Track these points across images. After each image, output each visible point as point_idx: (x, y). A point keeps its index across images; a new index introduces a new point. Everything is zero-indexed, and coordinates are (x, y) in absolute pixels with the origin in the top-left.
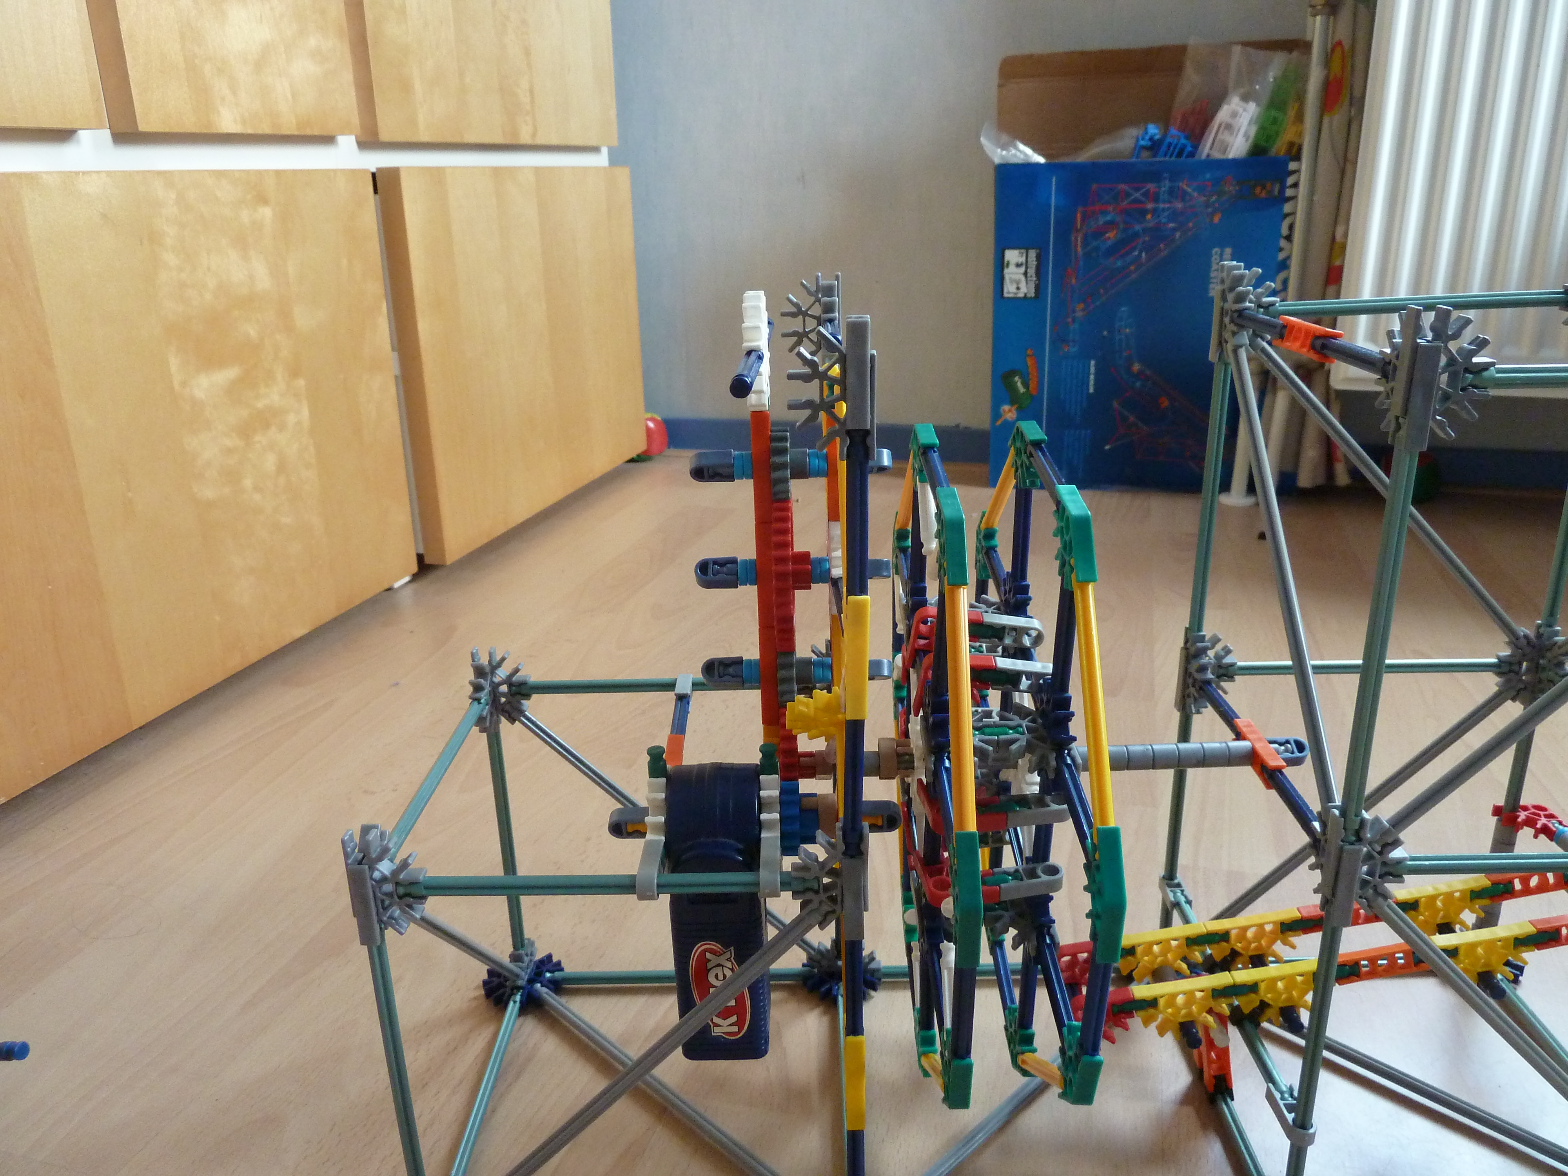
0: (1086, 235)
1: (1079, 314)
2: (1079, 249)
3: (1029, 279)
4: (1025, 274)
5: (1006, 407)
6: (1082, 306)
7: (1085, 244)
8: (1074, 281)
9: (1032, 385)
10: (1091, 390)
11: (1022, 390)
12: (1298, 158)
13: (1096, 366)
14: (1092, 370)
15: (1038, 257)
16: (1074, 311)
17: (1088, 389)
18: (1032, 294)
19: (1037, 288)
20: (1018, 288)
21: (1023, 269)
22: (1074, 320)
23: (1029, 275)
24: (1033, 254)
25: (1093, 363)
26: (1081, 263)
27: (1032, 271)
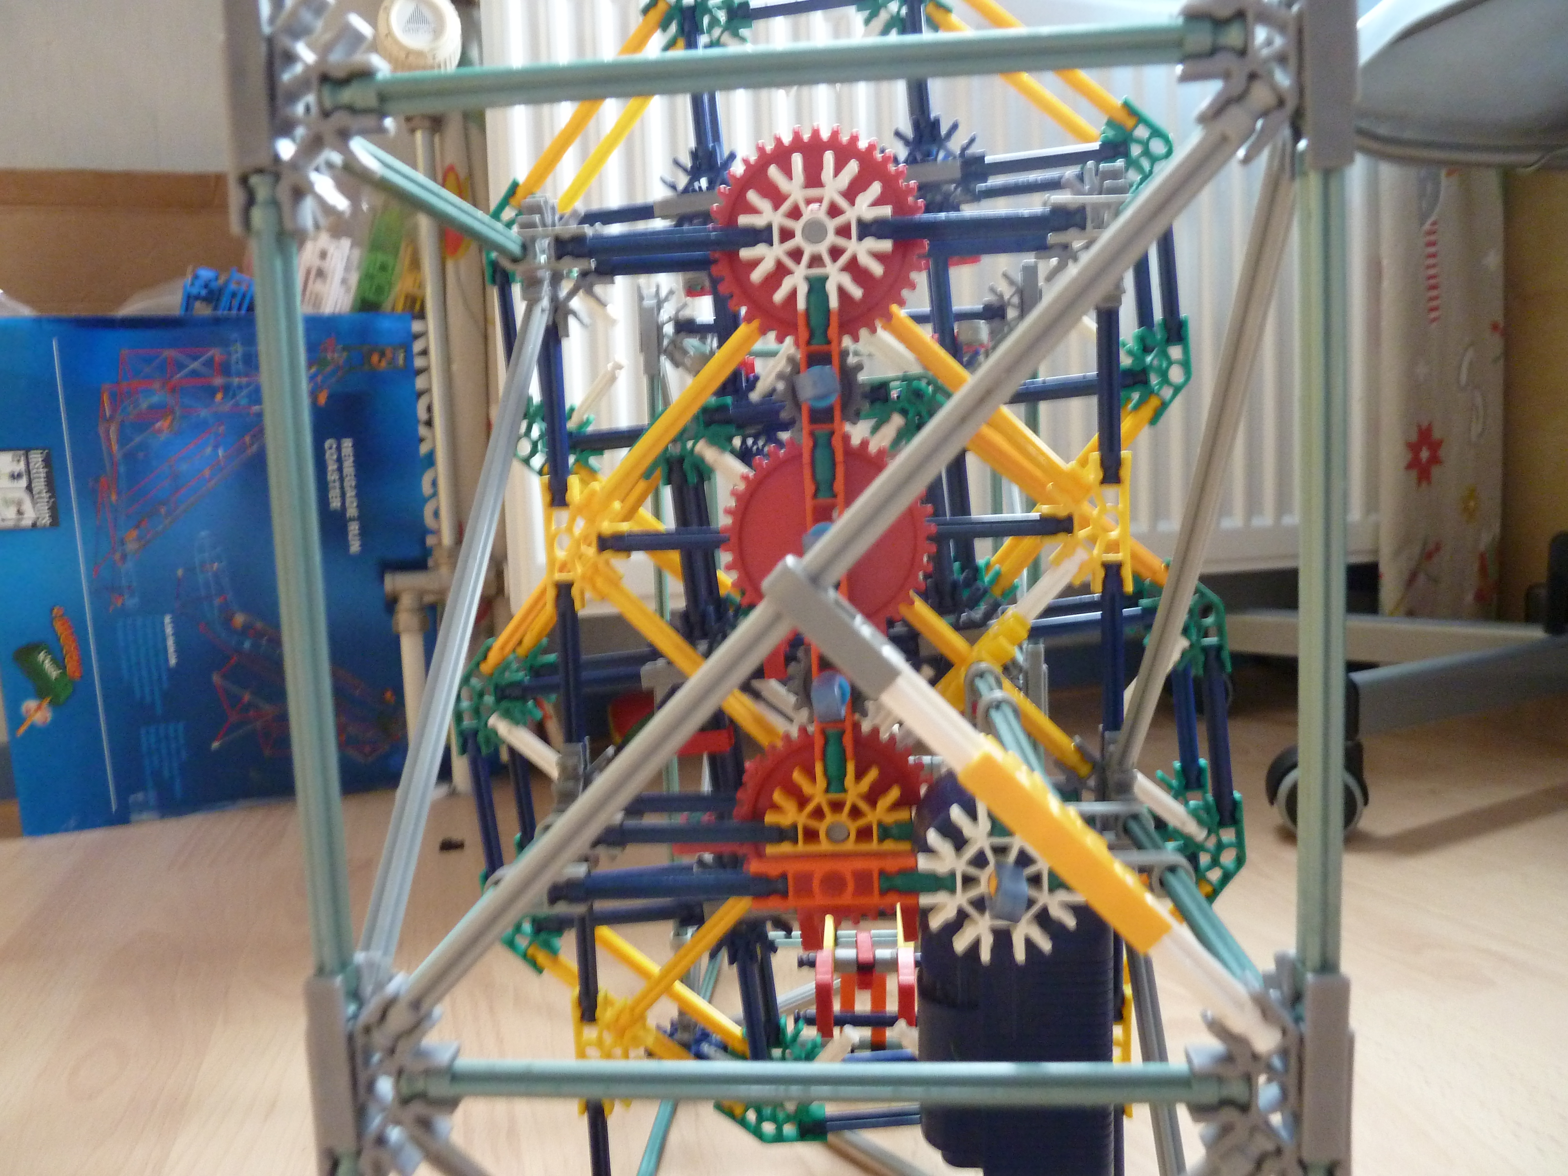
0: (122, 424)
1: (131, 546)
2: (115, 447)
3: (36, 496)
4: (29, 488)
5: (30, 704)
6: (135, 533)
7: (123, 439)
8: (114, 497)
9: (71, 665)
10: (173, 661)
11: (53, 673)
12: (421, 315)
13: (175, 623)
14: (169, 630)
15: (47, 462)
16: (123, 542)
17: (167, 660)
18: (46, 520)
19: (54, 510)
20: (20, 512)
21: (23, 482)
22: (124, 557)
23: (35, 491)
24: (37, 458)
25: (167, 619)
26: (122, 469)
27: (40, 485)
